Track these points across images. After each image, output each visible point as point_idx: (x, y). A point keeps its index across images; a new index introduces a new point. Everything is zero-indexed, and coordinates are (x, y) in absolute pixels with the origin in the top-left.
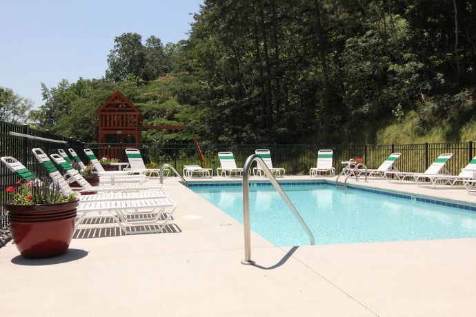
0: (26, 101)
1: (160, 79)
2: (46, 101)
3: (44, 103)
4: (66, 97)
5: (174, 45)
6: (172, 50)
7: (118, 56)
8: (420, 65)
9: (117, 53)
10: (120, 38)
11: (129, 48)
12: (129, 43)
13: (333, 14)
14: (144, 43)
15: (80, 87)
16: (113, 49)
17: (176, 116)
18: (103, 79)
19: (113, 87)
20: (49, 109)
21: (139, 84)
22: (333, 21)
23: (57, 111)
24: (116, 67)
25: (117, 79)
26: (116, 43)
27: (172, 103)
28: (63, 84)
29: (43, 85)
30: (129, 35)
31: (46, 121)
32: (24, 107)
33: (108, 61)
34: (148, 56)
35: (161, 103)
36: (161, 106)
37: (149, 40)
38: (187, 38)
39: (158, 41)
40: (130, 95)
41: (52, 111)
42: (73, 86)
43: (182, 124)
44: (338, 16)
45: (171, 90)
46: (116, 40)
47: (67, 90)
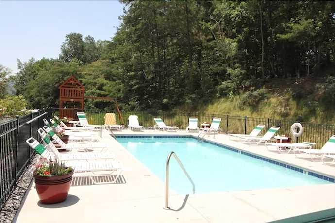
0: (7, 69)
1: (94, 64)
2: (20, 70)
3: (19, 71)
4: (34, 69)
5: (102, 42)
6: (101, 44)
7: (67, 47)
8: (243, 72)
9: (67, 45)
10: (69, 36)
11: (75, 42)
12: (75, 39)
13: (197, 36)
14: (83, 39)
15: (43, 63)
16: (64, 42)
17: (104, 88)
18: (58, 60)
19: (64, 65)
20: (22, 75)
21: (80, 65)
22: (196, 39)
23: (27, 77)
24: (65, 52)
25: (67, 60)
26: (67, 39)
27: (101, 80)
28: (32, 60)
29: (19, 60)
30: (75, 34)
31: (20, 82)
32: (6, 73)
33: (61, 48)
34: (86, 48)
35: (94, 78)
36: (95, 81)
37: (87, 38)
38: (110, 40)
39: (93, 39)
40: (74, 71)
41: (24, 76)
42: (38, 62)
43: (107, 93)
44: (199, 37)
45: (100, 71)
46: (67, 37)
47: (34, 64)
